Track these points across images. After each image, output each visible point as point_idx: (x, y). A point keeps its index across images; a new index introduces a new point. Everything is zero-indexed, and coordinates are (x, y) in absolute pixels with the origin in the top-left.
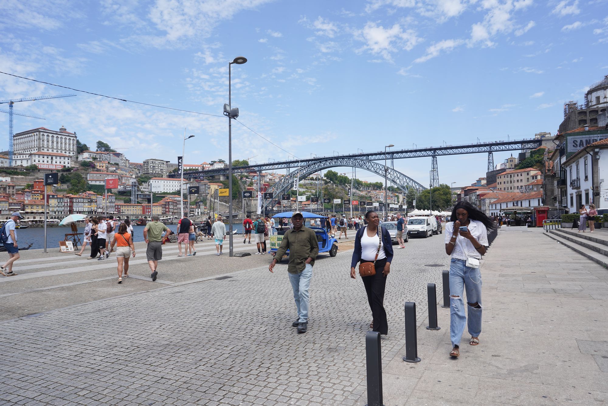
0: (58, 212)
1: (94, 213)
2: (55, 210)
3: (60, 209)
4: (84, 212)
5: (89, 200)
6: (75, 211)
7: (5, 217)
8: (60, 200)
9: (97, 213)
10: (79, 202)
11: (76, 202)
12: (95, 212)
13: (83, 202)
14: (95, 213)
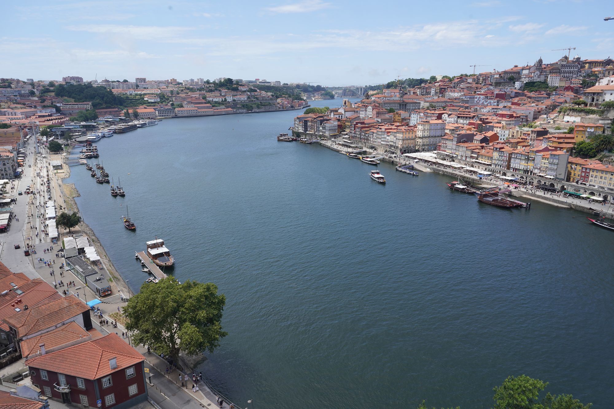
0: (498, 165)
1: (529, 174)
2: (496, 163)
3: (500, 163)
4: (520, 170)
5: (526, 157)
6: (511, 167)
7: (464, 163)
8: (501, 154)
9: (532, 174)
10: (516, 158)
11: (514, 158)
12: (531, 172)
13: (520, 159)
14: (531, 174)
